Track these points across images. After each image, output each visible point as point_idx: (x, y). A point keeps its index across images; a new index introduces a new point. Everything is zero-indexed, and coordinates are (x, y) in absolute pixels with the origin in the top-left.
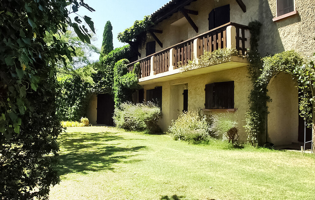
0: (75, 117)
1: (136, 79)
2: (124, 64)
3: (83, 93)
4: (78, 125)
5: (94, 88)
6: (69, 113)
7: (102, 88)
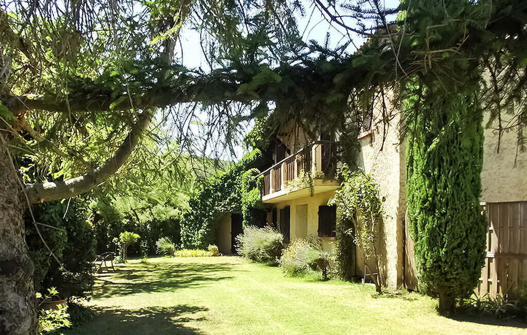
0: (203, 244)
1: (259, 197)
2: (252, 175)
3: (211, 213)
4: (205, 255)
5: (222, 207)
6: (196, 239)
7: (232, 206)
